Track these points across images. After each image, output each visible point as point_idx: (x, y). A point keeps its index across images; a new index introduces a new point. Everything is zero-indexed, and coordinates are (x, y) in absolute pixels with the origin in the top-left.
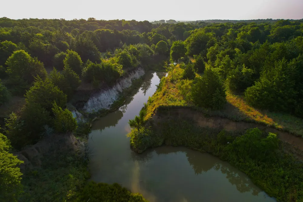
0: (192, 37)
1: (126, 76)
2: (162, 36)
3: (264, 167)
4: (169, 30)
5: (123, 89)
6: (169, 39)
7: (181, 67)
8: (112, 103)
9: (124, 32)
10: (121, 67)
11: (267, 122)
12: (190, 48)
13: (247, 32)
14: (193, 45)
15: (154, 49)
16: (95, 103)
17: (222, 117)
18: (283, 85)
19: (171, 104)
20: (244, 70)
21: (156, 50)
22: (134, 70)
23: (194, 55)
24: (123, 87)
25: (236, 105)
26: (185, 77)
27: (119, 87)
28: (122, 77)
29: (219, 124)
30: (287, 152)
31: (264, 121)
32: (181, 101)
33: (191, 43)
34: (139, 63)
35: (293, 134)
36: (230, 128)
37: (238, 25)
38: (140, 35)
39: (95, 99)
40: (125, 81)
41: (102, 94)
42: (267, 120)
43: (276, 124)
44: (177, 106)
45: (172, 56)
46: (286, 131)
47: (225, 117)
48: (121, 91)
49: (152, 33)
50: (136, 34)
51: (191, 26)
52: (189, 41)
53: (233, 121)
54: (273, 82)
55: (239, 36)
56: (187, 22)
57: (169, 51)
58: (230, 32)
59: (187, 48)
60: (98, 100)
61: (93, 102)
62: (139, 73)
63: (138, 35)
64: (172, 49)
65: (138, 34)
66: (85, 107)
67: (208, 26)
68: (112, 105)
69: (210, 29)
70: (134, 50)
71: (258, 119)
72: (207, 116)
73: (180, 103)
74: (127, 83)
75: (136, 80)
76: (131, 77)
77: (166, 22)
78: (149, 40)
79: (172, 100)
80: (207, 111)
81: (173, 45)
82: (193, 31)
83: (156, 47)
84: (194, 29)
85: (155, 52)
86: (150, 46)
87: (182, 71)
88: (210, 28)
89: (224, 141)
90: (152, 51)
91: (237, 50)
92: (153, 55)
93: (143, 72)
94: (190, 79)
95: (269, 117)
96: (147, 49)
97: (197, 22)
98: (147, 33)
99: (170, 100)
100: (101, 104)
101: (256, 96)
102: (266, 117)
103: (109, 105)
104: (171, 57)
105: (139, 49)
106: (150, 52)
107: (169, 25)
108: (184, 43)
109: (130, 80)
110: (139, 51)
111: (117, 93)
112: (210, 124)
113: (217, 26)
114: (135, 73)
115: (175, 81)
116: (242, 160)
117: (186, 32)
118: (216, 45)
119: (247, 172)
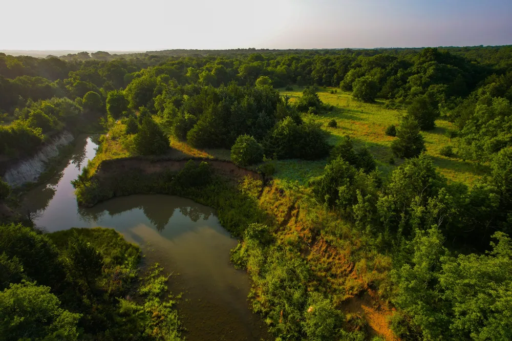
0: (134, 85)
1: (49, 142)
2: (90, 85)
4: (100, 73)
5: (49, 159)
6: (102, 87)
7: (123, 123)
8: (38, 176)
9: (20, 80)
10: (40, 131)
12: (133, 98)
13: (211, 71)
14: (137, 95)
15: (80, 103)
16: (15, 176)
17: (166, 160)
19: (115, 157)
21: (85, 106)
22: (58, 134)
23: (139, 108)
24: (47, 156)
25: (181, 149)
26: (128, 132)
27: (42, 156)
28: (43, 144)
29: (166, 167)
32: (125, 154)
33: (133, 92)
34: (62, 124)
35: (221, 161)
36: (175, 168)
37: (203, 61)
38: (51, 84)
39: (15, 172)
40: (49, 148)
41: (22, 165)
42: (203, 155)
43: (210, 156)
44: (121, 158)
45: (110, 111)
46: (216, 160)
48: (47, 161)
49: (71, 80)
50: (42, 83)
51: (135, 65)
52: (130, 90)
53: (176, 161)
55: (202, 77)
56: (131, 55)
57: (105, 106)
58: (189, 72)
59: (130, 98)
60: (18, 172)
61: (12, 175)
62: (65, 138)
63: (47, 85)
64: (109, 102)
65: (47, 83)
67: (161, 65)
68: (39, 177)
69: (162, 69)
70: (48, 107)
71: (197, 156)
73: (127, 155)
74: (52, 151)
75: (64, 146)
76: (56, 144)
77: (90, 55)
78: (69, 91)
79: (115, 154)
81: (109, 97)
82: (137, 73)
83: (84, 100)
84: (139, 69)
85: (84, 108)
86: (74, 100)
87: (124, 127)
88: (164, 66)
90: (79, 107)
91: (185, 97)
92: (82, 112)
93: (71, 137)
94: (134, 133)
96: (71, 105)
97: (146, 54)
98: (63, 81)
99: (113, 154)
100: (24, 177)
101: (195, 137)
103: (35, 178)
104: (109, 113)
105: (57, 105)
106: (76, 108)
107: (98, 63)
108: (124, 92)
109: (55, 148)
110: (58, 108)
111: (42, 163)
112: (157, 169)
113: (173, 65)
114: (60, 138)
115: (117, 138)
117: (127, 74)
118: (164, 92)
119: (190, 197)
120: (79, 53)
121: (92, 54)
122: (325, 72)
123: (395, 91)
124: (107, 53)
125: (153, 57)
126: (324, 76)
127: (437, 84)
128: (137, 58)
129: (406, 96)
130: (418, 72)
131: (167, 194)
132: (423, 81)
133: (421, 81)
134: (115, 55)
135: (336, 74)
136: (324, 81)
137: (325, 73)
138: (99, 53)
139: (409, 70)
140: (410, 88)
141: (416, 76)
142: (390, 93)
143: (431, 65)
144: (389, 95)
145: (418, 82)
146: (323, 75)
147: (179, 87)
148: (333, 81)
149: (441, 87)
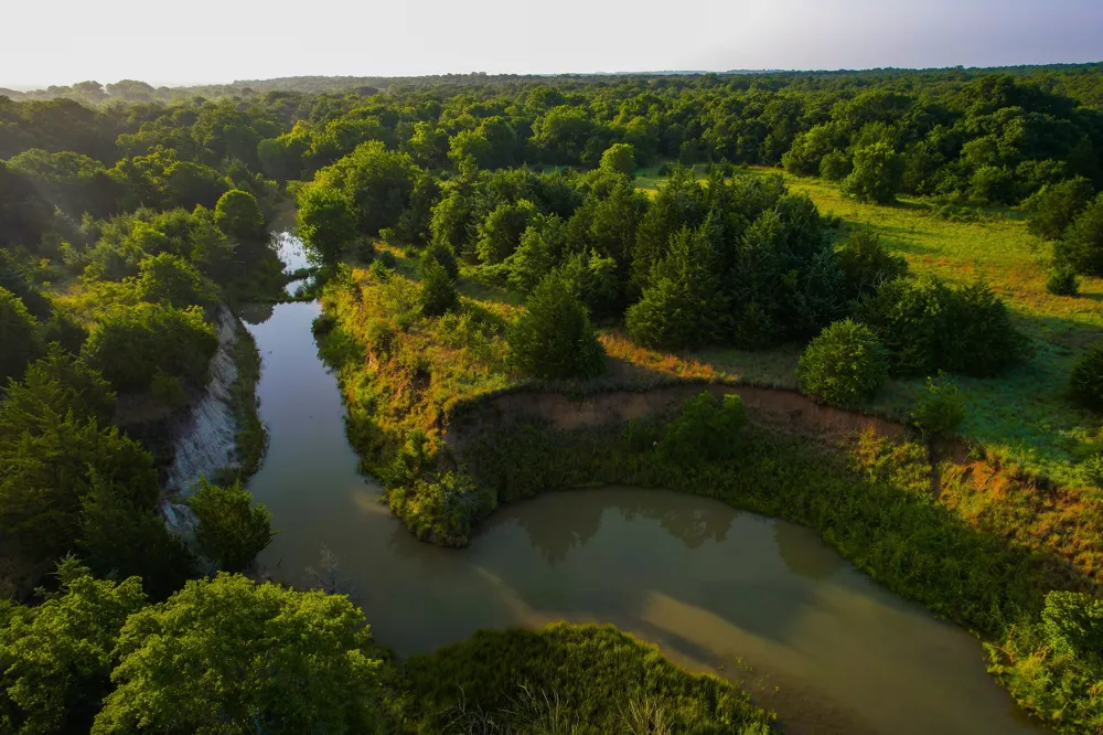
2: (206, 170)
3: (737, 469)
11: (706, 376)
16: (194, 458)
17: (610, 391)
18: (701, 288)
20: (596, 263)
22: (216, 314)
23: (380, 231)
29: (609, 408)
30: (760, 425)
31: (699, 375)
35: (757, 386)
36: (636, 411)
37: (425, 106)
38: (110, 173)
42: (702, 371)
43: (723, 375)
44: (494, 392)
46: (743, 385)
47: (621, 389)
49: (153, 159)
53: (639, 392)
54: (682, 284)
55: (457, 146)
63: (101, 173)
65: (97, 169)
66: (171, 480)
68: (237, 449)
72: (577, 398)
73: (497, 383)
77: (104, 88)
79: (466, 379)
80: (571, 384)
81: (308, 206)
83: (218, 214)
89: (642, 444)
95: (703, 364)
102: (696, 366)
112: (586, 415)
116: (693, 471)
119: (711, 491)
120: (76, 85)
122: (740, 131)
123: (935, 178)
126: (740, 140)
127: (1040, 159)
129: (963, 189)
130: (982, 133)
131: (638, 485)
132: (1002, 154)
133: (997, 152)
135: (769, 137)
136: (739, 151)
137: (742, 135)
139: (957, 127)
140: (969, 170)
141: (979, 141)
142: (923, 182)
143: (1011, 116)
144: (920, 187)
145: (991, 155)
146: (736, 138)
148: (764, 153)
149: (1050, 167)
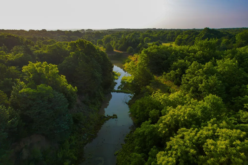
0: (105, 38)
13: (130, 36)
25: (116, 51)
33: (105, 40)
42: (121, 52)
52: (103, 40)
56: (102, 31)
59: (104, 42)
64: (98, 42)
77: (85, 30)
97: (108, 30)
101: (119, 49)
113: (117, 34)
117: (101, 37)
118: (113, 40)
121: (86, 30)
122: (171, 36)
124: (91, 30)
125: (110, 31)
126: (170, 38)
128: (104, 32)
134: (95, 30)
138: (89, 30)
139: (197, 35)
147: (118, 39)
148: (173, 40)
